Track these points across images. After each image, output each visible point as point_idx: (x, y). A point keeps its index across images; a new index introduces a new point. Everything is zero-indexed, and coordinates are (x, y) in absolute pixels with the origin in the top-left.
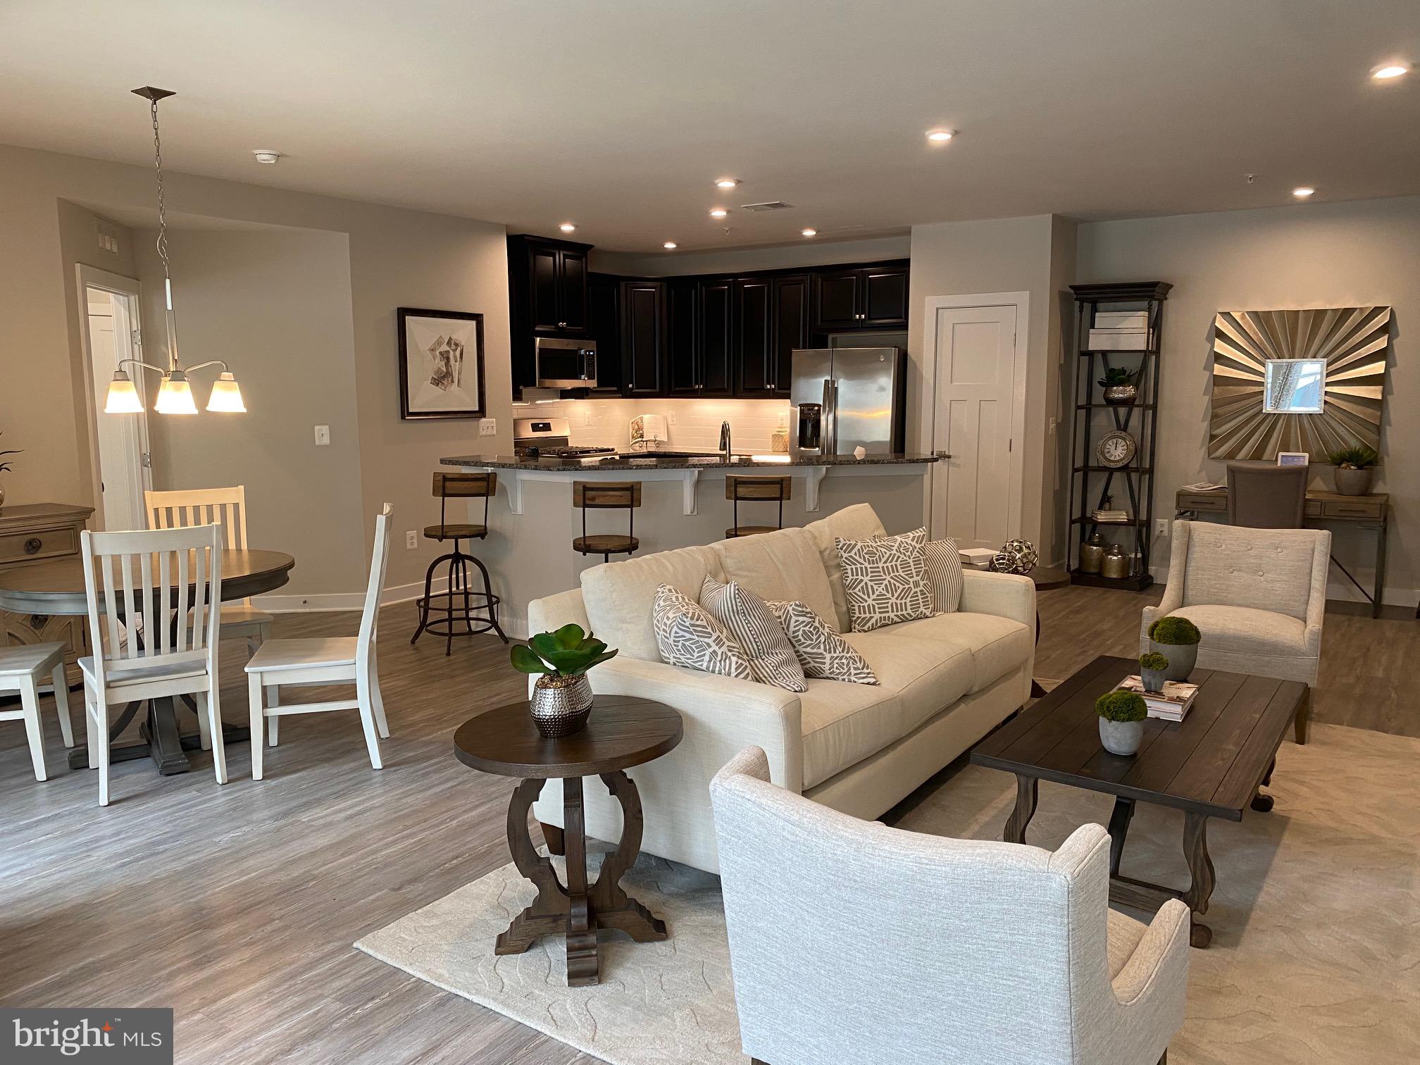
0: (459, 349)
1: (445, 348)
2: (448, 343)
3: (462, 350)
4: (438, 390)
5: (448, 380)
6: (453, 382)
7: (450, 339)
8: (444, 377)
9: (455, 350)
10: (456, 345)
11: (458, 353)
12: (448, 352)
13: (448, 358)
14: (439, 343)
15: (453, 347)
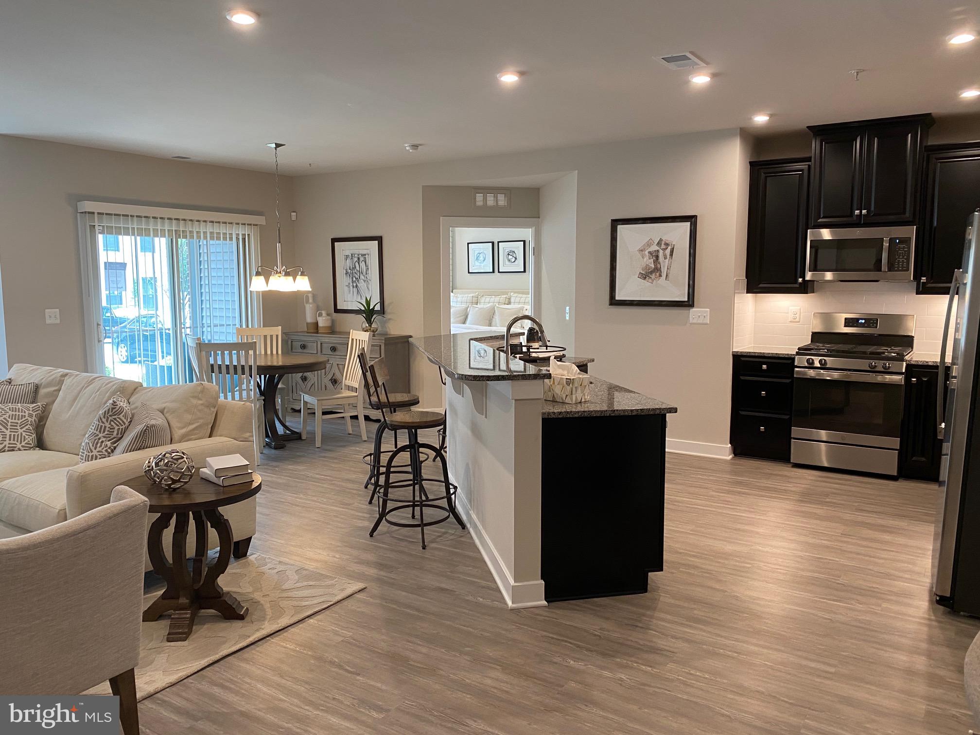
0: (669, 248)
1: (655, 248)
2: (658, 243)
3: (673, 248)
4: (646, 283)
5: (655, 275)
6: (660, 276)
7: (661, 240)
8: (651, 273)
9: (664, 250)
10: (667, 244)
11: (668, 251)
12: (658, 251)
13: (657, 257)
14: (649, 244)
15: (663, 246)
